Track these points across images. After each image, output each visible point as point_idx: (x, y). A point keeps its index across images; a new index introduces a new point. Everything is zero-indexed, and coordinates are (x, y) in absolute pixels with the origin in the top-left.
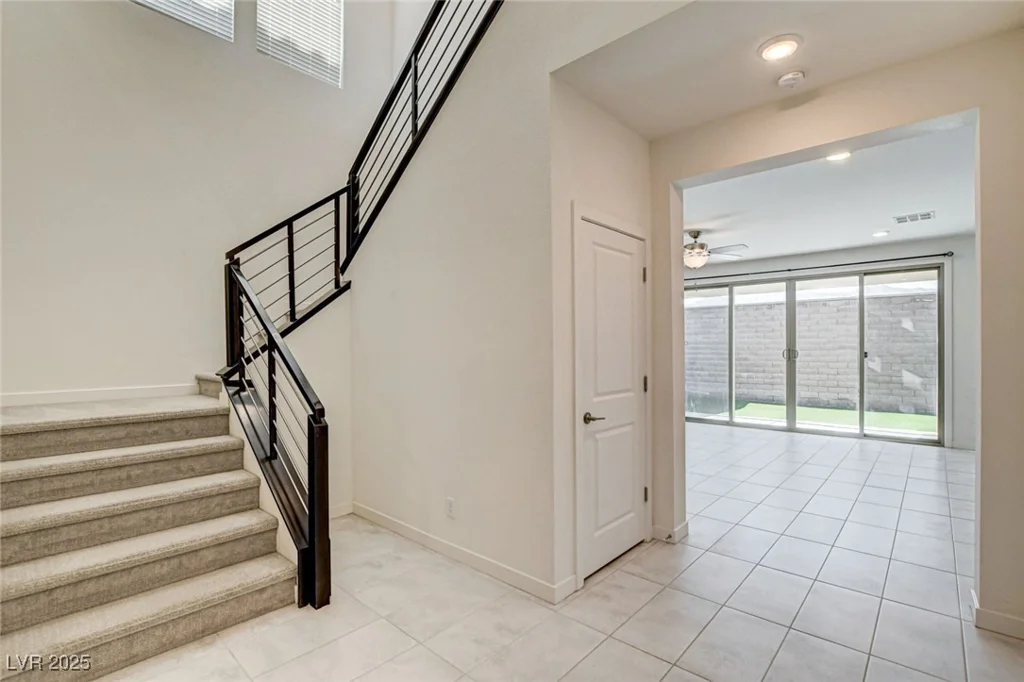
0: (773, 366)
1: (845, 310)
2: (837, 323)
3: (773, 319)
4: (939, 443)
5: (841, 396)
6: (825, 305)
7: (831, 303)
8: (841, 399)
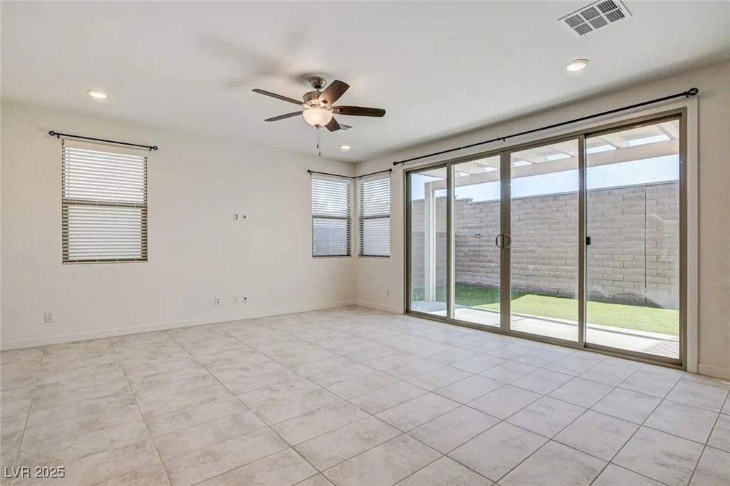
0: (558, 258)
1: (631, 198)
2: (623, 213)
3: (558, 211)
4: (679, 365)
5: (627, 290)
6: (610, 193)
7: (616, 192)
8: (627, 294)
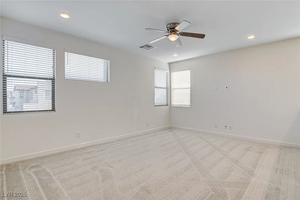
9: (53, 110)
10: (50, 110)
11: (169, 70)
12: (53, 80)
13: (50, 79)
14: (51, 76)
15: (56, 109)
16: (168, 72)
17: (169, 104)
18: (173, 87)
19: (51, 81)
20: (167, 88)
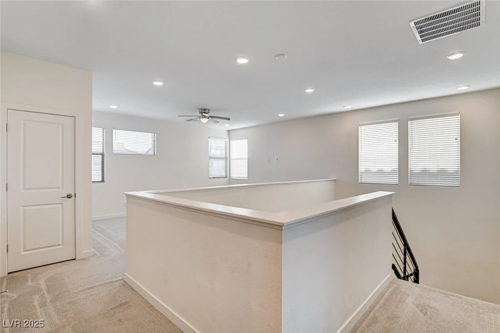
9: (103, 181)
10: (100, 182)
11: (228, 138)
12: (103, 155)
13: (100, 154)
14: (101, 152)
15: (105, 180)
16: (228, 140)
17: (228, 176)
18: (232, 157)
19: (101, 156)
20: (226, 158)
